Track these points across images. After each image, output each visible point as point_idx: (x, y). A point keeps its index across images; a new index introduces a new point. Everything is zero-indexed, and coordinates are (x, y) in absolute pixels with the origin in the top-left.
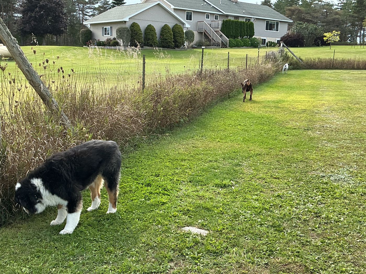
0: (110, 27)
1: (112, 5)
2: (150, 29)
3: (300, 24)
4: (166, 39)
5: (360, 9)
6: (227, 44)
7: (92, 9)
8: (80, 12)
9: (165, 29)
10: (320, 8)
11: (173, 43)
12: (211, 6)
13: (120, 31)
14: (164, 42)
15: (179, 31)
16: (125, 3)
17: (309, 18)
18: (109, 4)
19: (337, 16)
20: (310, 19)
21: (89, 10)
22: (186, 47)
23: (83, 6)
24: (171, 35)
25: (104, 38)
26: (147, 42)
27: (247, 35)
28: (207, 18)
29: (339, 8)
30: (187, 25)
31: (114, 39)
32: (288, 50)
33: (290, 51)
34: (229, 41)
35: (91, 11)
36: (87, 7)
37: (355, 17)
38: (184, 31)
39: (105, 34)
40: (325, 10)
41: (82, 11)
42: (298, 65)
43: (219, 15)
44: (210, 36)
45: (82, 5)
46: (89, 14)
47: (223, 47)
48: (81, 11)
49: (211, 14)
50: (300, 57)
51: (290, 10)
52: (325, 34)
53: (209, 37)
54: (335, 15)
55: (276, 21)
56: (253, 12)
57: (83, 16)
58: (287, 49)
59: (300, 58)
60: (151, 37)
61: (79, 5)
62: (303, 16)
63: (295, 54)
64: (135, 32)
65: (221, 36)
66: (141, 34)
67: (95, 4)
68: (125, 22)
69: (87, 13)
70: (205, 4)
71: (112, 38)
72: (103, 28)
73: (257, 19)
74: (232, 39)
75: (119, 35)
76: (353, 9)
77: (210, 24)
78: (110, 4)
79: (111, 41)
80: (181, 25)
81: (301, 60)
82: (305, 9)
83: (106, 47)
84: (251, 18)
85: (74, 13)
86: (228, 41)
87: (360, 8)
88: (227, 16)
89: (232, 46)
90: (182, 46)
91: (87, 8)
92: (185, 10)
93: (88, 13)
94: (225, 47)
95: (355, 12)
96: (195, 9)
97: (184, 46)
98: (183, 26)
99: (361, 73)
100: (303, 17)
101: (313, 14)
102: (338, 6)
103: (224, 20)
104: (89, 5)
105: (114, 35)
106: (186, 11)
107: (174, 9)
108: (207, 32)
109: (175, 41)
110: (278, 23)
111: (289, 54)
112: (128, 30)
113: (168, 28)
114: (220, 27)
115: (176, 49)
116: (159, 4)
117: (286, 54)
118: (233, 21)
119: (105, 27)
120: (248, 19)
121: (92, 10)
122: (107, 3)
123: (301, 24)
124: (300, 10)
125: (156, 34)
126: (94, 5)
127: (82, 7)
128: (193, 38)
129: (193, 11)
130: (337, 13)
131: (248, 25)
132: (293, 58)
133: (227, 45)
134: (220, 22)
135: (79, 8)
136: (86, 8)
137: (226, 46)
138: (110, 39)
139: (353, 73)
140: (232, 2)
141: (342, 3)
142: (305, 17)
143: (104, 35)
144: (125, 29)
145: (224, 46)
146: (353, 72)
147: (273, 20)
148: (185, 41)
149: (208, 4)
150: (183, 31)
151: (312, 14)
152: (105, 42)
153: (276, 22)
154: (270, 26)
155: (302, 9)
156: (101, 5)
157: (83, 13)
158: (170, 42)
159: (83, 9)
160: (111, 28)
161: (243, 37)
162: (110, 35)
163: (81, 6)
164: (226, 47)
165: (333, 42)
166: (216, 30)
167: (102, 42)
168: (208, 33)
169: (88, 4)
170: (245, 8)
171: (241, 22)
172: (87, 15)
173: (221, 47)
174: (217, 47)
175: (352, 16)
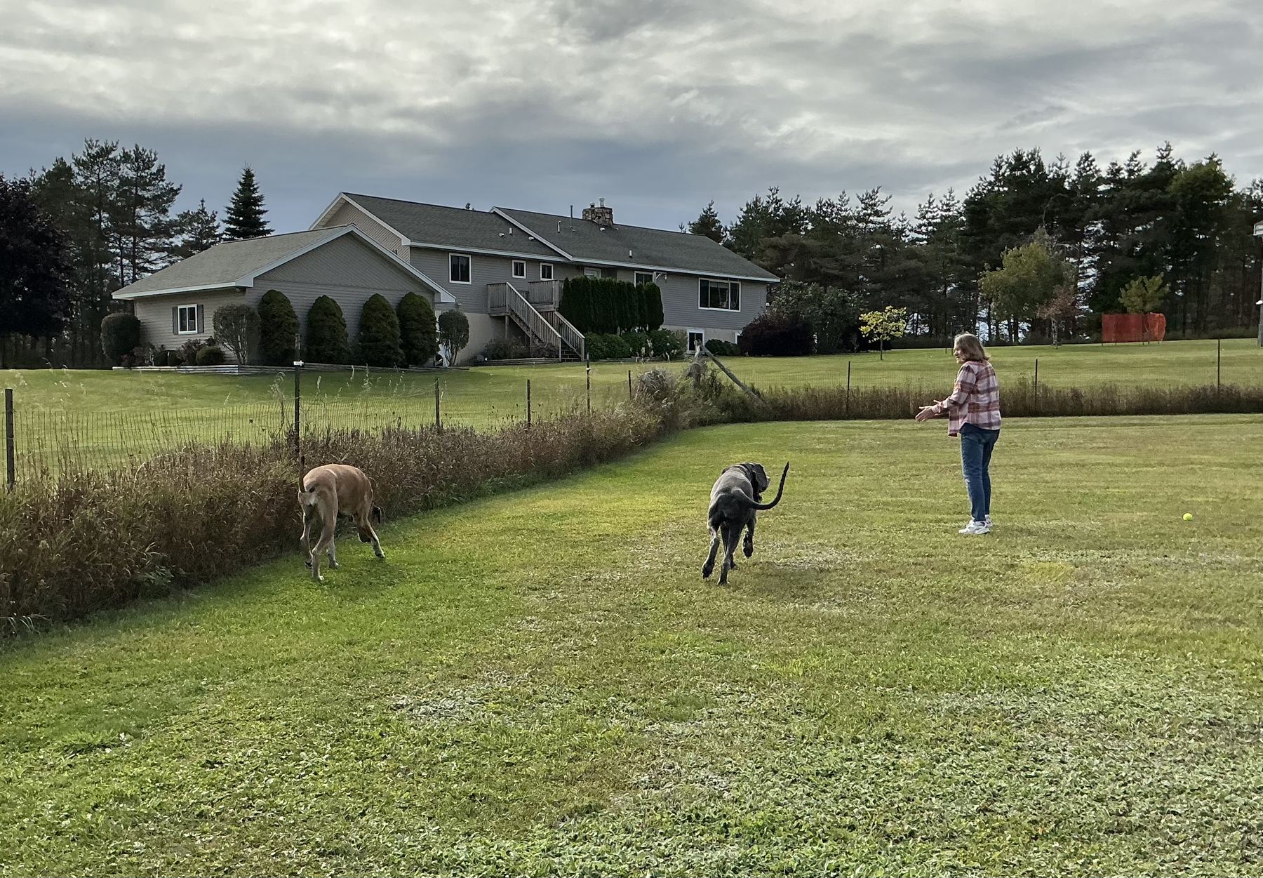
0: (195, 306)
1: (228, 237)
2: (323, 310)
3: (796, 287)
4: (377, 340)
5: (979, 241)
6: (579, 350)
7: (163, 250)
8: (126, 262)
9: (373, 307)
10: (864, 238)
11: (401, 351)
12: (530, 238)
13: (225, 318)
14: (370, 348)
15: (420, 315)
16: (269, 231)
17: (832, 269)
18: (217, 236)
19: (913, 263)
20: (836, 272)
21: (155, 256)
22: (446, 363)
23: (134, 244)
24: (392, 327)
25: (177, 340)
26: (317, 350)
27: (642, 324)
28: (516, 274)
29: (922, 240)
30: (446, 297)
31: (211, 342)
32: (716, 366)
33: (723, 369)
34: (585, 340)
35: (161, 259)
36: (147, 246)
37: (968, 265)
38: (437, 314)
39: (183, 328)
40: (878, 246)
41: (132, 257)
42: (746, 409)
43: (555, 263)
44: (528, 327)
45: (132, 239)
46: (153, 267)
47: (568, 361)
48: (127, 257)
49: (529, 261)
50: (753, 384)
51: (775, 247)
52: (864, 317)
53: (524, 329)
54: (909, 258)
55: (731, 279)
56: (660, 255)
57: (134, 274)
58: (715, 361)
59: (753, 389)
60: (327, 334)
61: (120, 240)
62: (815, 263)
63: (737, 376)
64: (276, 319)
65: (560, 327)
66: (294, 324)
67: (172, 236)
68: (243, 289)
69: (146, 265)
70: (511, 232)
71: (203, 339)
72: (175, 309)
73: (669, 273)
74: (594, 336)
75: (222, 331)
76: (960, 241)
77: (527, 293)
78: (220, 235)
79: (200, 348)
80: (427, 297)
81: (758, 393)
82: (819, 243)
83: (183, 369)
84: (652, 271)
85: (103, 265)
86: (583, 342)
87: (978, 238)
88: (580, 267)
89: (596, 356)
90: (431, 360)
91: (147, 249)
92: (447, 251)
93: (151, 263)
94: (574, 361)
95: (964, 251)
96: (477, 247)
97: (439, 357)
98: (433, 300)
99: (921, 429)
100: (813, 266)
101: (843, 257)
102: (919, 233)
103: (567, 279)
104: (152, 240)
105: (210, 332)
106: (450, 254)
107: (411, 247)
108: (516, 315)
109: (408, 345)
110: (737, 285)
111: (721, 376)
112: (253, 314)
113: (384, 306)
114: (556, 298)
115: (413, 368)
116: (351, 235)
117: (713, 378)
118: (595, 283)
119: (179, 307)
120: (645, 277)
121: (165, 254)
122: (210, 231)
123: (801, 287)
124: (803, 246)
125: (345, 326)
126: (171, 240)
127: (131, 245)
128: (466, 335)
129: (473, 254)
130: (913, 255)
131: (643, 292)
132: (732, 388)
133: (580, 353)
134: (554, 286)
135: (121, 248)
136: (144, 247)
137: (578, 357)
138: (196, 343)
139: (901, 427)
140: (595, 227)
141: (930, 224)
142: (821, 267)
143: (180, 332)
144: (240, 312)
145: (570, 355)
146: (899, 424)
147: (720, 278)
148: (439, 343)
149: (520, 233)
150: (431, 314)
151: (840, 258)
152: (179, 351)
153: (729, 282)
154: (713, 295)
155: (810, 242)
156: (191, 239)
157: (135, 266)
158: (389, 347)
159: (134, 252)
160: (201, 307)
161: (629, 329)
162: (196, 331)
163: (128, 241)
164: (578, 360)
165: (888, 339)
166: (545, 308)
167: (170, 351)
168: (520, 320)
169: (151, 236)
170: (635, 244)
171: (621, 285)
172: (148, 271)
173: (563, 361)
174: (550, 360)
175: (959, 262)
